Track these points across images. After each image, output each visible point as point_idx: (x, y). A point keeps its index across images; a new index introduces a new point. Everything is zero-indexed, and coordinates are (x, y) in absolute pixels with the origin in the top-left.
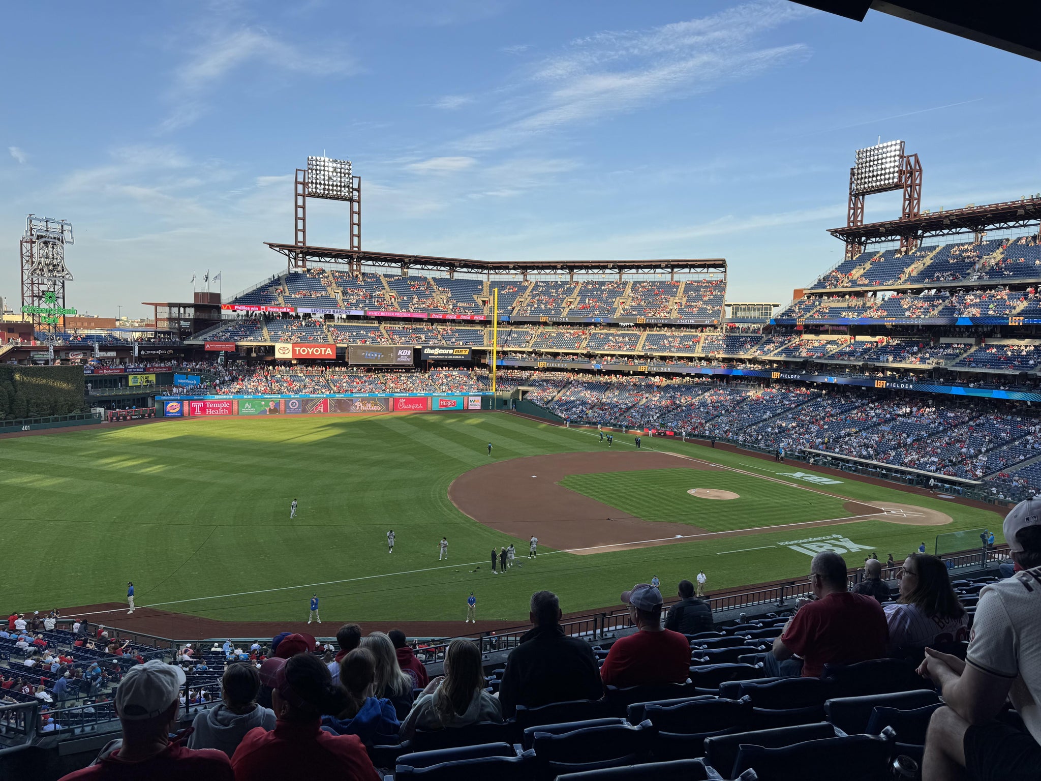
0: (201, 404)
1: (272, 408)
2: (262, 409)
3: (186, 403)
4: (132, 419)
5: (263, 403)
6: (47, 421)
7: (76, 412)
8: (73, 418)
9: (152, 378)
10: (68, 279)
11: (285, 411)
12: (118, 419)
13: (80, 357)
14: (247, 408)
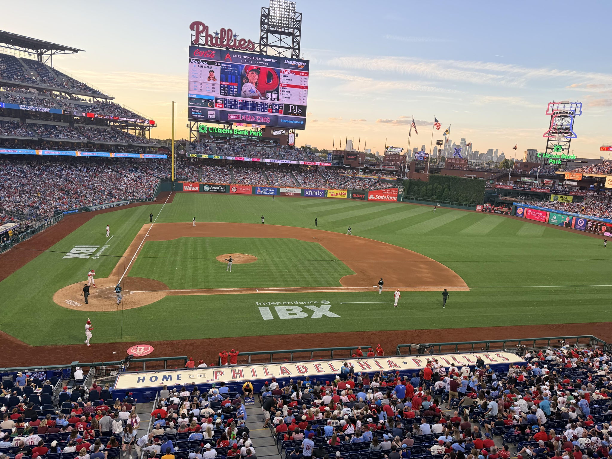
0: (530, 211)
1: (567, 222)
2: (561, 222)
3: (526, 209)
4: (494, 212)
5: (563, 217)
6: (452, 204)
7: (467, 203)
8: (462, 205)
9: (570, 198)
10: (573, 137)
11: (575, 226)
12: (486, 210)
13: (552, 182)
14: (554, 219)
